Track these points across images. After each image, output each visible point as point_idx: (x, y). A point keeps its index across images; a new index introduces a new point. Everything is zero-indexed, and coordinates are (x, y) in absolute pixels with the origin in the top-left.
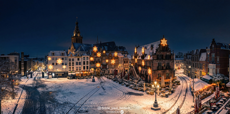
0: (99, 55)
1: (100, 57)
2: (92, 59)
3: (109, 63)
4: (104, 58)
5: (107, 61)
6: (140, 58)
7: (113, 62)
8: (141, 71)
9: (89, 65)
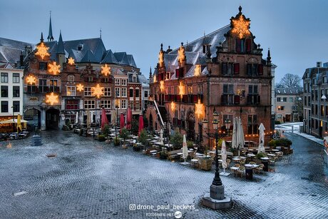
0: (55, 68)
1: (59, 75)
2: (32, 80)
3: (86, 96)
4: (70, 78)
6: (174, 77)
7: (98, 90)
8: (176, 112)
9: (21, 99)
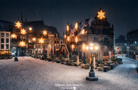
0: (23, 32)
1: (25, 34)
2: (14, 36)
3: (37, 43)
4: (30, 35)
5: (34, 39)
6: (73, 35)
7: (42, 41)
9: (9, 44)
